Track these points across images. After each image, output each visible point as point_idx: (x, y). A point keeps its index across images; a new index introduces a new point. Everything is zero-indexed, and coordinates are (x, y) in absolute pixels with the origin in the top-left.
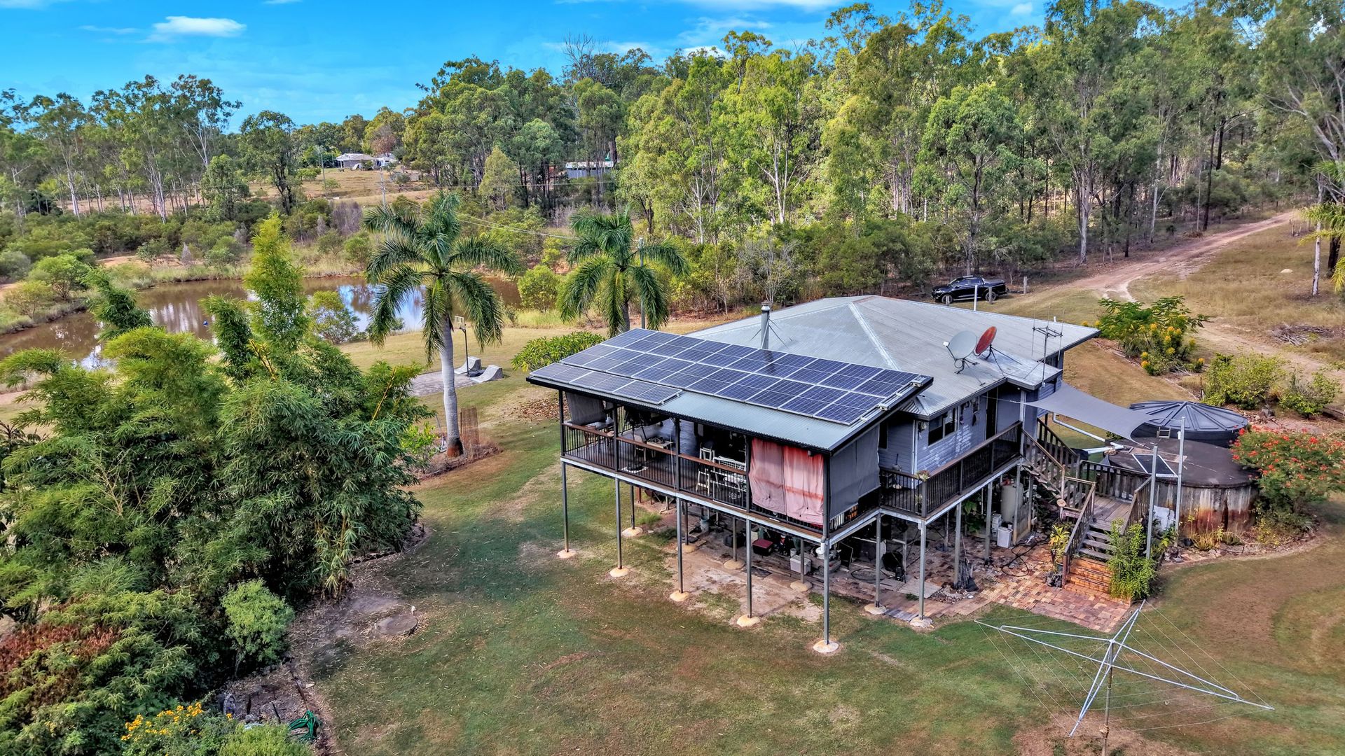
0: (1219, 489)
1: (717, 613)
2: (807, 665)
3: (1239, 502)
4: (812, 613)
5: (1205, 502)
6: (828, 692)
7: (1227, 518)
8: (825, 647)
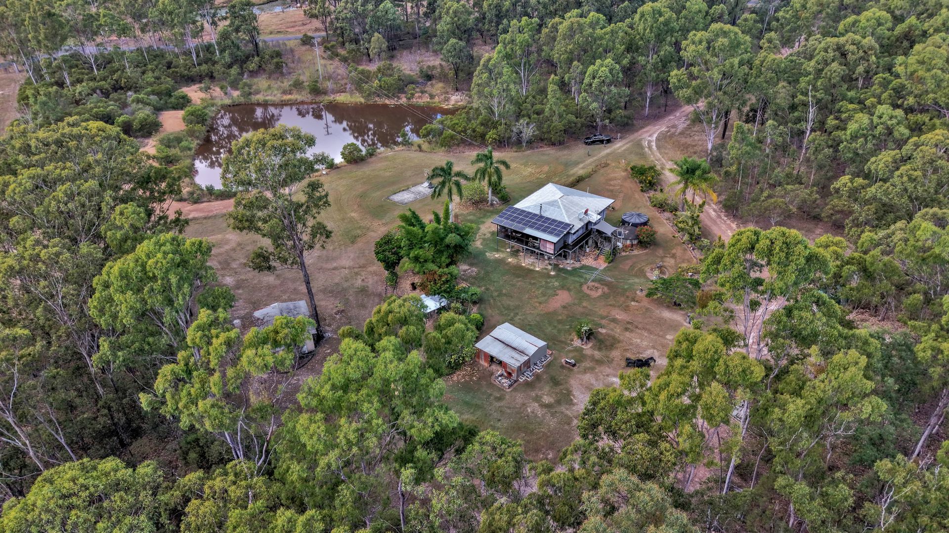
0: (631, 240)
1: (532, 268)
2: (549, 276)
3: (635, 242)
4: (550, 267)
5: (628, 242)
6: (554, 280)
7: (632, 245)
8: (552, 273)
